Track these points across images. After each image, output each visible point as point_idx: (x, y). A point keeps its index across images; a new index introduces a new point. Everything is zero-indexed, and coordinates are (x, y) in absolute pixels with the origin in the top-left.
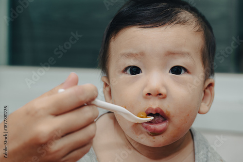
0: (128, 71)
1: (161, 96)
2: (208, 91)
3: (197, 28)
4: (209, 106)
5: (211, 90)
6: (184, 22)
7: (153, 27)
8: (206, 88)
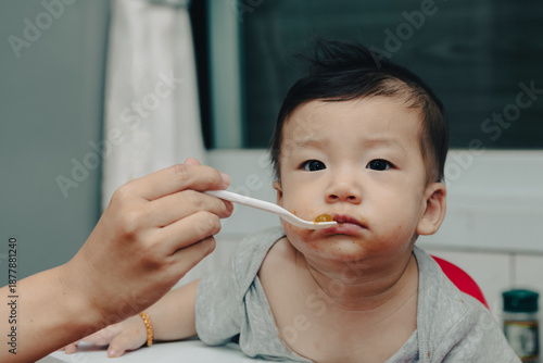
0: (307, 167)
1: (353, 201)
2: (435, 202)
3: (412, 102)
4: (438, 225)
5: (440, 200)
6: (391, 93)
7: (342, 100)
8: (432, 197)
